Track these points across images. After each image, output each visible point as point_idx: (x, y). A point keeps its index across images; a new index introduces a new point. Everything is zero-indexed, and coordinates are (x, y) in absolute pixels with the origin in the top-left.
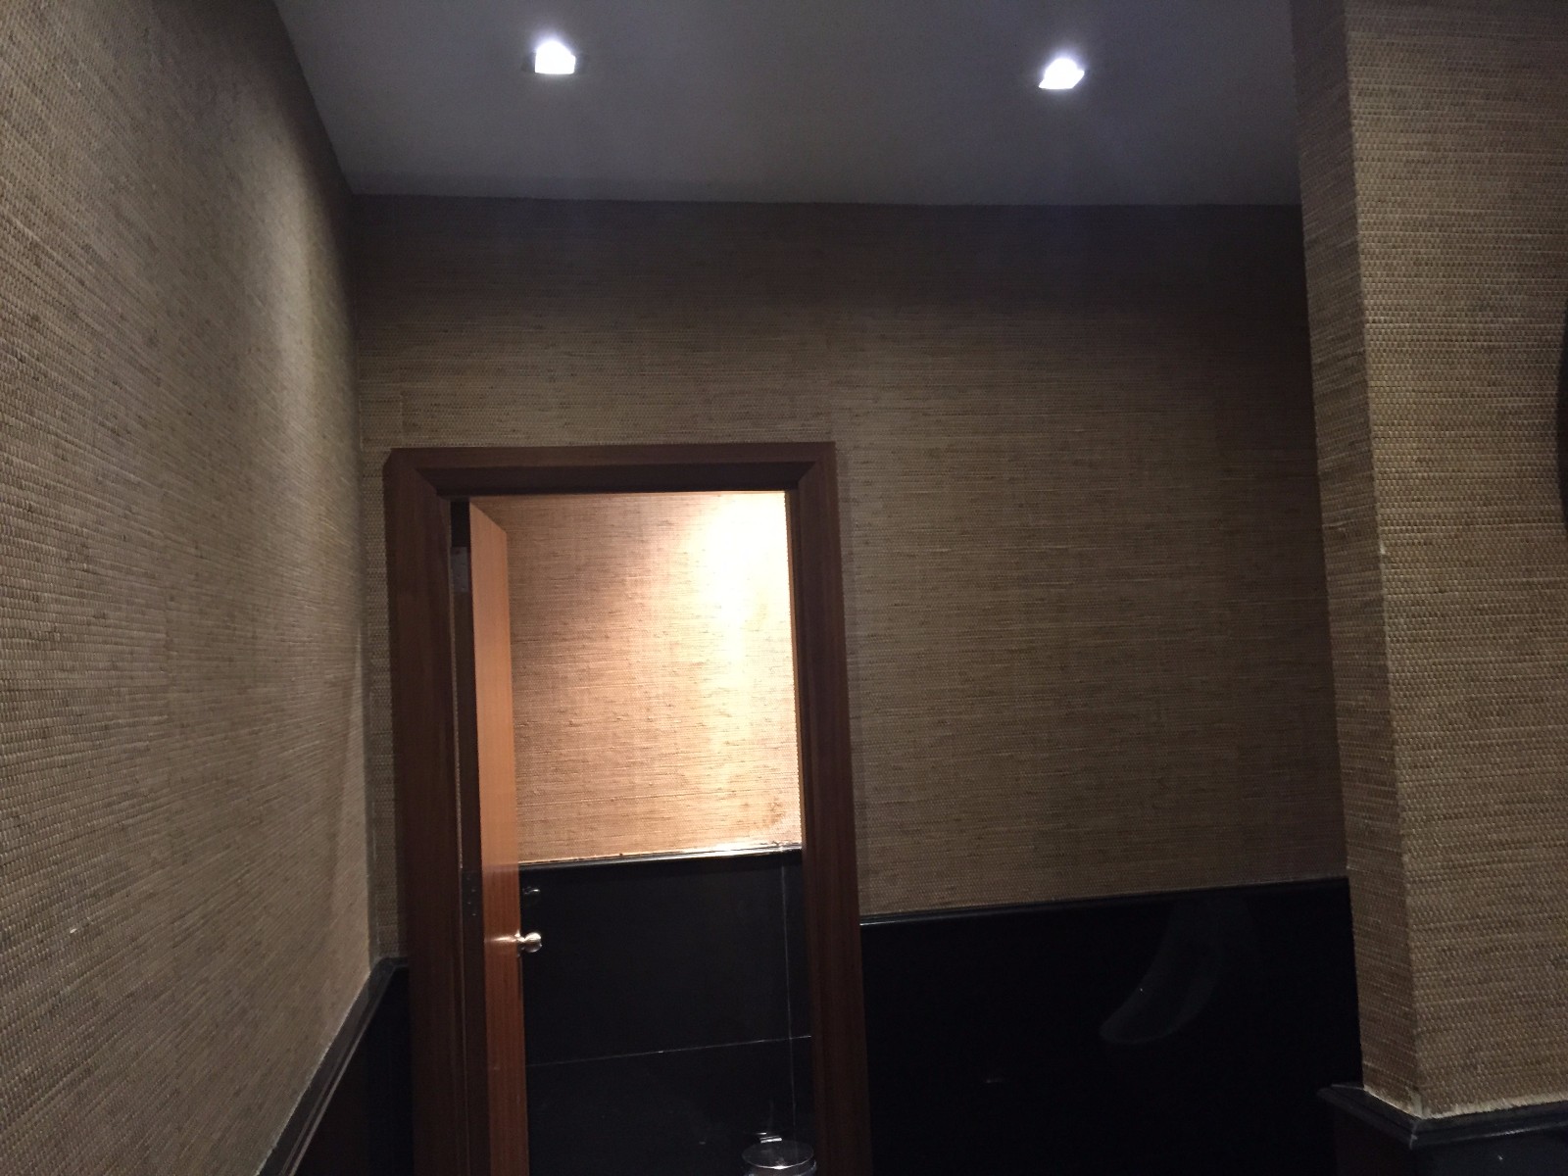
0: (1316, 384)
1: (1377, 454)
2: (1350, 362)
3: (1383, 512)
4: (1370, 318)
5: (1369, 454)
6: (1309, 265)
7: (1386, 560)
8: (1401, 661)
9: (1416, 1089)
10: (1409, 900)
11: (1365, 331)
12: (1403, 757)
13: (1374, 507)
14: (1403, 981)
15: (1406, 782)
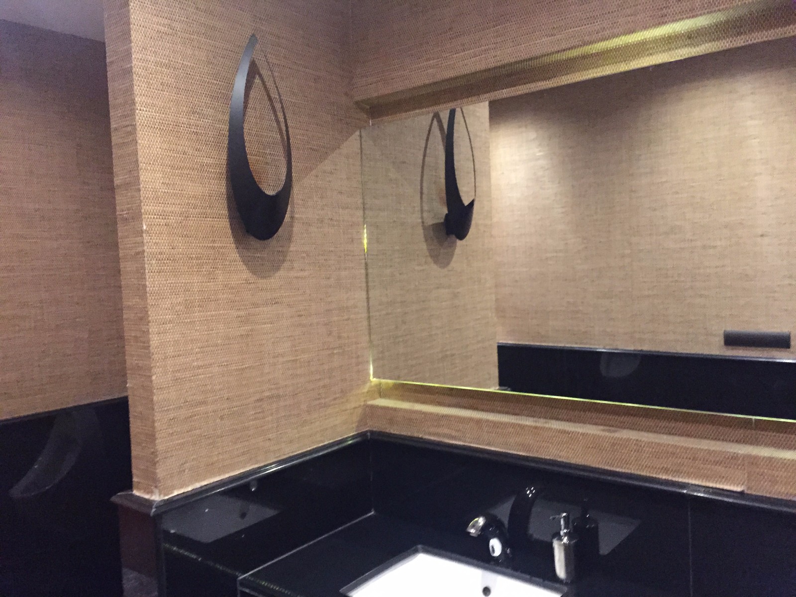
0: (113, 139)
1: (142, 178)
2: (129, 129)
3: (144, 208)
4: (139, 108)
5: (138, 178)
6: (109, 74)
7: (146, 232)
8: (152, 282)
9: (156, 487)
10: (155, 398)
11: (136, 114)
12: (153, 329)
13: (140, 205)
14: (152, 437)
15: (154, 341)
